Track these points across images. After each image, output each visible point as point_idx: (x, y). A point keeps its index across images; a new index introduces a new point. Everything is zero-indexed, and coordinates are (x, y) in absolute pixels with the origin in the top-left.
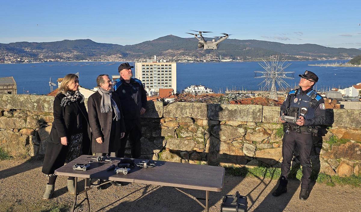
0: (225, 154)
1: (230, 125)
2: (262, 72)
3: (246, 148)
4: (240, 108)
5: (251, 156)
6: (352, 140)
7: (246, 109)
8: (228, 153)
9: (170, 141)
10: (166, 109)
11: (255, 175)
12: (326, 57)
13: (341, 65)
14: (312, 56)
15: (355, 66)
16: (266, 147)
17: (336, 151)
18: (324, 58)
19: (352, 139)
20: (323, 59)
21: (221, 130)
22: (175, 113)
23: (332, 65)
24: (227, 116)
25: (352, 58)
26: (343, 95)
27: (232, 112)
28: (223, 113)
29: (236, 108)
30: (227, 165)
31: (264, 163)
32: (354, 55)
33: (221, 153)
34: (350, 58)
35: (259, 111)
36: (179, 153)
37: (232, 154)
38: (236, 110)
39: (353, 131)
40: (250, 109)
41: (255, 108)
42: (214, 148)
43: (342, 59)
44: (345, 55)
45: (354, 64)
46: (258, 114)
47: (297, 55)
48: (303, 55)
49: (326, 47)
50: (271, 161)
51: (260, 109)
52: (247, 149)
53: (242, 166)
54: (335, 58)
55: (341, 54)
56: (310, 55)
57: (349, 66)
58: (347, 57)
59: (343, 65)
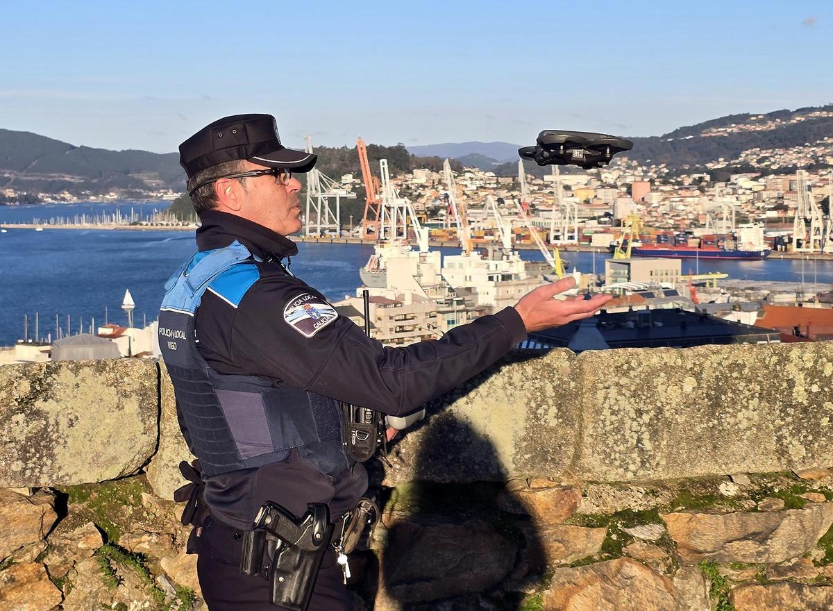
12: (75, 189)
13: (135, 224)
14: (17, 185)
18: (67, 195)
20: (64, 199)
23: (100, 226)
25: (178, 195)
26: (146, 353)
34: (171, 196)
43: (139, 196)
44: (153, 183)
45: (185, 219)
49: (73, 147)
54: (112, 196)
55: (136, 176)
56: (8, 179)
57: (170, 227)
58: (157, 189)
59: (144, 223)
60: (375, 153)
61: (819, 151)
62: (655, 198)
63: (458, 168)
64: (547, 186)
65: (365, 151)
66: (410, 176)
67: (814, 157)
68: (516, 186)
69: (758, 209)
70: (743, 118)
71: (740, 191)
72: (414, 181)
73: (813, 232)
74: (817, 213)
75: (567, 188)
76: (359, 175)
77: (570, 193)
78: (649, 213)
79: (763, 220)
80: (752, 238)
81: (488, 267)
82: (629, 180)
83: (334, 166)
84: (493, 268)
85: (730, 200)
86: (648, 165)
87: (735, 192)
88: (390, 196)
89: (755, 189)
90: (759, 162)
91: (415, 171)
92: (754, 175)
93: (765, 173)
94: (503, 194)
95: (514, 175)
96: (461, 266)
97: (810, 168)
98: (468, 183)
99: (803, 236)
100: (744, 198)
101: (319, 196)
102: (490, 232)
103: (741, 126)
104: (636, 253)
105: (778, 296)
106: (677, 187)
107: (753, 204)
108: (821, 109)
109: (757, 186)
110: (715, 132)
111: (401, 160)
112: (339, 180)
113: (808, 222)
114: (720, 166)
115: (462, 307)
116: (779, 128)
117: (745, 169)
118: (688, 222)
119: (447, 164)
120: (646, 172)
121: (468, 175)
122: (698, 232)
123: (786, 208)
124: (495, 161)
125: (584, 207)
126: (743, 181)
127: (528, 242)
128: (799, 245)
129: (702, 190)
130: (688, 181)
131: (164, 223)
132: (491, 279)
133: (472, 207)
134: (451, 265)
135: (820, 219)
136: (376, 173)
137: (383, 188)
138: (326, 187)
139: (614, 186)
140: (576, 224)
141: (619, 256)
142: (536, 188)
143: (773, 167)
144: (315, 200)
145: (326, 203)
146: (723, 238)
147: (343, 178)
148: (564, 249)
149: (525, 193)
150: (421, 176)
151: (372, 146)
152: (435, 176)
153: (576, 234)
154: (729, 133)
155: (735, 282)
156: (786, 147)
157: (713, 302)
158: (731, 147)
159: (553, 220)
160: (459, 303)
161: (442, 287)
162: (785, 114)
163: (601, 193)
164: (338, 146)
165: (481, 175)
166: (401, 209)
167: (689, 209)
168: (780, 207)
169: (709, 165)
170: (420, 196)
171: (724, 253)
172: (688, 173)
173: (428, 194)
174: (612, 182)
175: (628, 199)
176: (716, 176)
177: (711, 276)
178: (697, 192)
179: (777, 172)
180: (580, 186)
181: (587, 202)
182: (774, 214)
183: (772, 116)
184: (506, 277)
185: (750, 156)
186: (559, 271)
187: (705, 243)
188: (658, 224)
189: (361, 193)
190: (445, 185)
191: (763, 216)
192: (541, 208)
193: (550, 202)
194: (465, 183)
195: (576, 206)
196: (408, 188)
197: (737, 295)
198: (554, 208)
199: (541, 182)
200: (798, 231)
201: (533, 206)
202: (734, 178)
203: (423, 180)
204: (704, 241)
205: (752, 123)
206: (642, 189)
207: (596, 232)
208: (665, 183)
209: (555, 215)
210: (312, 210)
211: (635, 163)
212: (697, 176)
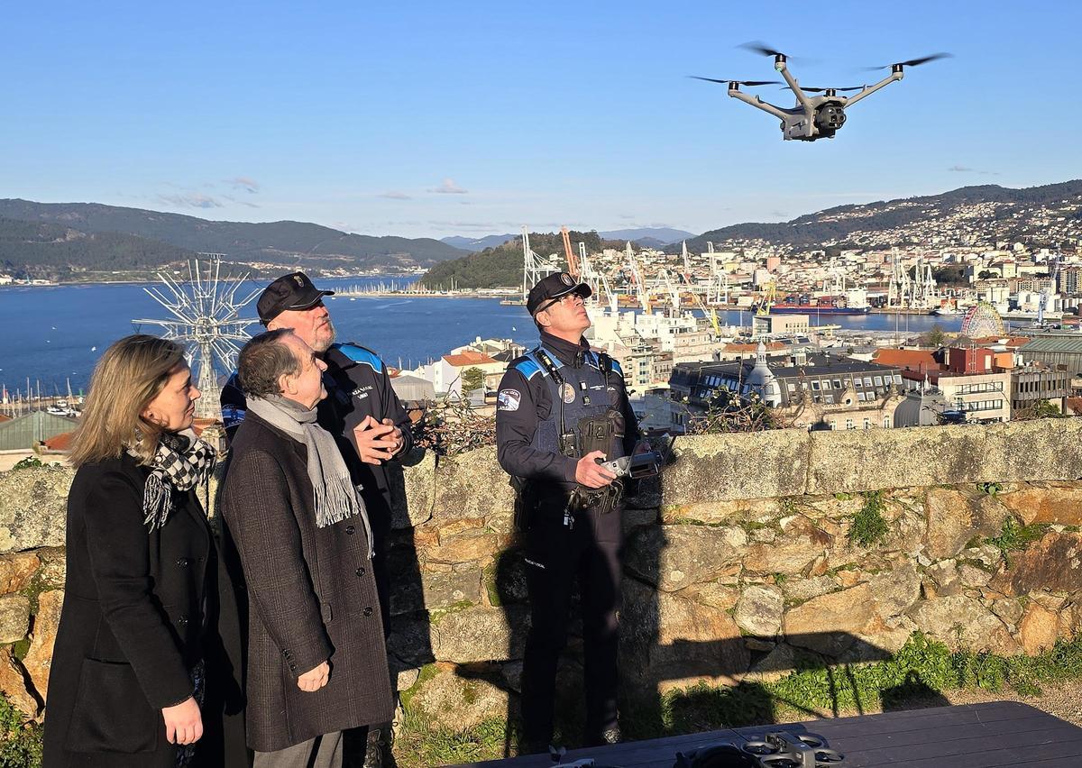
0: (680, 644)
1: (694, 522)
2: (162, 323)
3: (754, 603)
4: (737, 448)
5: (771, 632)
6: (1059, 523)
7: (754, 450)
8: (692, 637)
9: (461, 628)
10: (447, 483)
11: (800, 708)
12: (347, 267)
13: (395, 292)
14: (304, 263)
15: (438, 293)
16: (818, 590)
17: (1019, 570)
18: (342, 271)
19: (1056, 520)
20: (340, 274)
21: (665, 543)
22: (489, 495)
23: (368, 294)
24: (690, 486)
25: (426, 270)
27: (709, 464)
28: (675, 475)
29: (721, 448)
30: (683, 685)
31: (811, 651)
32: (431, 261)
33: (667, 639)
34: (421, 271)
35: (799, 453)
36: (499, 673)
37: (705, 637)
38: (720, 456)
39: (1061, 494)
40: (769, 448)
41: (785, 442)
42: (634, 627)
43: (396, 271)
44: (406, 261)
45: (432, 289)
46: (797, 464)
47: (256, 260)
48: (275, 260)
49: (345, 234)
50: (837, 641)
51: (802, 444)
52: (759, 608)
53: (739, 678)
54: (377, 271)
55: (393, 256)
56: (297, 259)
57: (421, 294)
58: (409, 266)
59: (402, 292)
60: (575, 237)
61: (906, 232)
62: (785, 269)
63: (637, 249)
64: (703, 261)
65: (568, 236)
66: (601, 254)
67: (903, 236)
68: (680, 261)
69: (861, 276)
70: (849, 208)
71: (848, 264)
72: (604, 258)
73: (903, 294)
74: (906, 280)
75: (719, 262)
76: (563, 254)
77: (721, 266)
78: (780, 280)
79: (865, 285)
80: (858, 299)
81: (670, 323)
82: (765, 256)
83: (544, 247)
84: (673, 323)
85: (842, 270)
86: (778, 244)
87: (844, 264)
88: (587, 270)
89: (859, 261)
90: (860, 241)
91: (605, 251)
92: (858, 251)
93: (866, 249)
94: (670, 267)
95: (679, 252)
96: (649, 322)
97: (899, 245)
98: (645, 259)
99: (895, 297)
100: (850, 269)
101: (534, 270)
102: (661, 297)
103: (848, 214)
104: (773, 311)
105: (879, 341)
106: (800, 261)
107: (857, 272)
108: (908, 201)
109: (860, 259)
110: (828, 219)
111: (594, 242)
112: (548, 258)
113: (899, 286)
114: (832, 245)
115: (650, 353)
116: (876, 215)
117: (850, 246)
118: (809, 287)
119: (629, 245)
120: (776, 250)
121: (644, 253)
122: (817, 294)
123: (882, 276)
124: (662, 242)
125: (731, 277)
126: (850, 255)
127: (690, 303)
128: (892, 304)
129: (819, 263)
130: (808, 256)
131: (417, 291)
132: (671, 331)
133: (648, 277)
134: (642, 321)
135: (909, 284)
136: (577, 253)
137: (582, 265)
138: (539, 263)
139: (754, 261)
140: (726, 290)
141: (761, 313)
142: (695, 263)
143: (872, 245)
144: (531, 273)
145: (539, 276)
146: (835, 298)
147: (551, 256)
148: (718, 309)
149: (687, 268)
150: (609, 254)
151: (572, 232)
152: (620, 255)
153: (726, 297)
154: (839, 220)
155: (846, 331)
156: (881, 230)
157: (831, 346)
158: (840, 230)
159: (708, 286)
160: (648, 349)
161: (635, 338)
162: (880, 205)
163: (744, 266)
164: (547, 232)
165: (654, 253)
166: (595, 279)
167: (810, 277)
168: (878, 275)
169: (824, 244)
170: (608, 269)
171: (838, 310)
172: (809, 250)
173: (615, 268)
174: (752, 258)
175: (764, 271)
176: (830, 253)
177: (829, 327)
178: (816, 265)
179: (874, 249)
180: (727, 261)
181: (733, 273)
182: (873, 280)
183: (871, 206)
184: (683, 330)
185: (854, 237)
186: (715, 325)
187: (823, 302)
188: (786, 289)
189: (566, 268)
190: (627, 261)
191: (865, 282)
192: (699, 278)
193: (707, 273)
194: (642, 259)
195: (726, 276)
196: (599, 263)
197: (848, 341)
198: (710, 278)
199: (699, 258)
200: (892, 294)
201: (693, 276)
202: (843, 253)
203: (610, 258)
204: (821, 301)
205: (856, 212)
206: (775, 263)
207: (741, 295)
208: (791, 258)
209: (710, 283)
210: (528, 280)
211: (768, 243)
212: (815, 252)
